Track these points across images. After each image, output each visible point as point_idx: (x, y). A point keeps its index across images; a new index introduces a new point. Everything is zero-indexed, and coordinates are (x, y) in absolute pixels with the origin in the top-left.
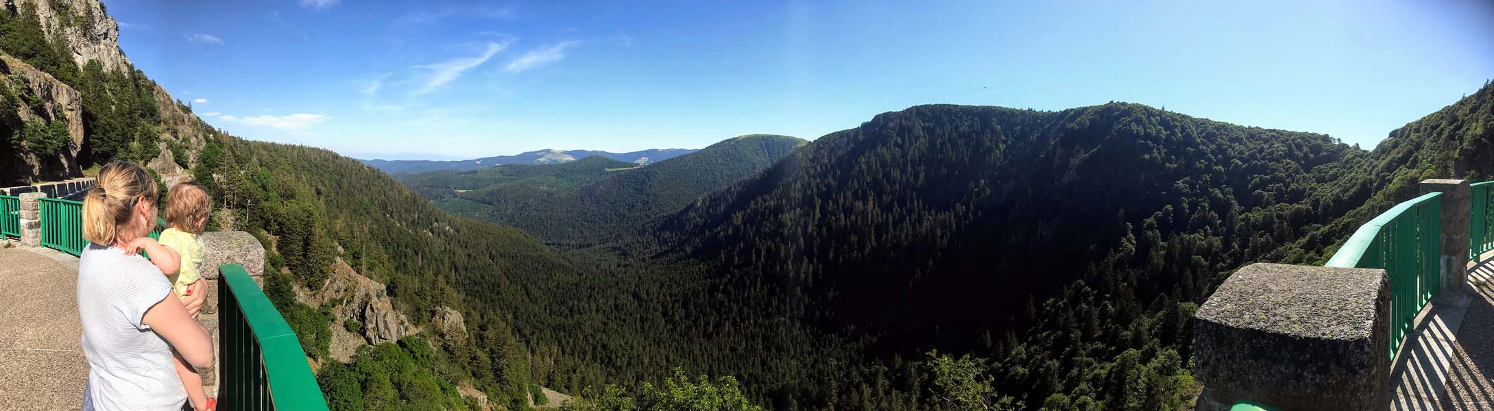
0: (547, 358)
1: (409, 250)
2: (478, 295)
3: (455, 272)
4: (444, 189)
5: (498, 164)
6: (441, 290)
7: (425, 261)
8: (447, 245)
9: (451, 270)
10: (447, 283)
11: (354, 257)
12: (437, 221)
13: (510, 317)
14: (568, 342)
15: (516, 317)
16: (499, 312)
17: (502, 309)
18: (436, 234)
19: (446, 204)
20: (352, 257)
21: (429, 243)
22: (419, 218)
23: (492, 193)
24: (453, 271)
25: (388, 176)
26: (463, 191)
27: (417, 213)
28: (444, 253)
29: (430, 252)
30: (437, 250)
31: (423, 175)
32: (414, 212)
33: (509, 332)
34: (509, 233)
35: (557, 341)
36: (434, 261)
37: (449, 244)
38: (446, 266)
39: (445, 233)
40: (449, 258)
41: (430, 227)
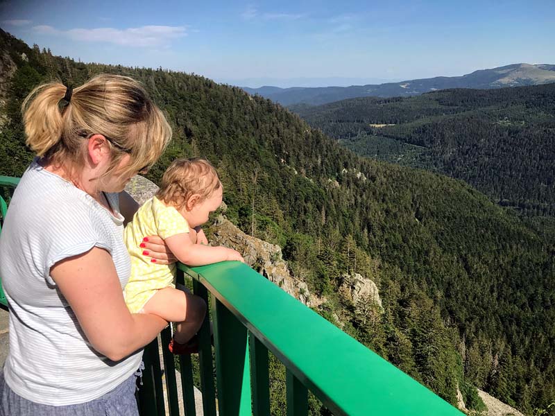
0: (489, 356)
1: (309, 205)
2: (398, 262)
3: (369, 232)
4: (355, 123)
5: (434, 89)
6: (350, 253)
7: (330, 218)
8: (358, 197)
9: (363, 229)
10: (358, 245)
11: (240, 214)
12: (346, 166)
13: (439, 294)
14: (522, 341)
15: (448, 295)
16: (425, 286)
17: (429, 283)
18: (344, 184)
19: (359, 143)
20: (237, 214)
21: (335, 194)
22: (322, 163)
23: (423, 130)
24: (366, 230)
25: (282, 109)
26: (382, 126)
27: (320, 156)
28: (355, 207)
29: (336, 206)
30: (346, 203)
31: (329, 105)
32: (317, 157)
33: (437, 311)
34: (445, 185)
35: (505, 336)
36: (341, 217)
37: (361, 196)
38: (357, 224)
39: (356, 181)
40: (361, 213)
41: (337, 174)
